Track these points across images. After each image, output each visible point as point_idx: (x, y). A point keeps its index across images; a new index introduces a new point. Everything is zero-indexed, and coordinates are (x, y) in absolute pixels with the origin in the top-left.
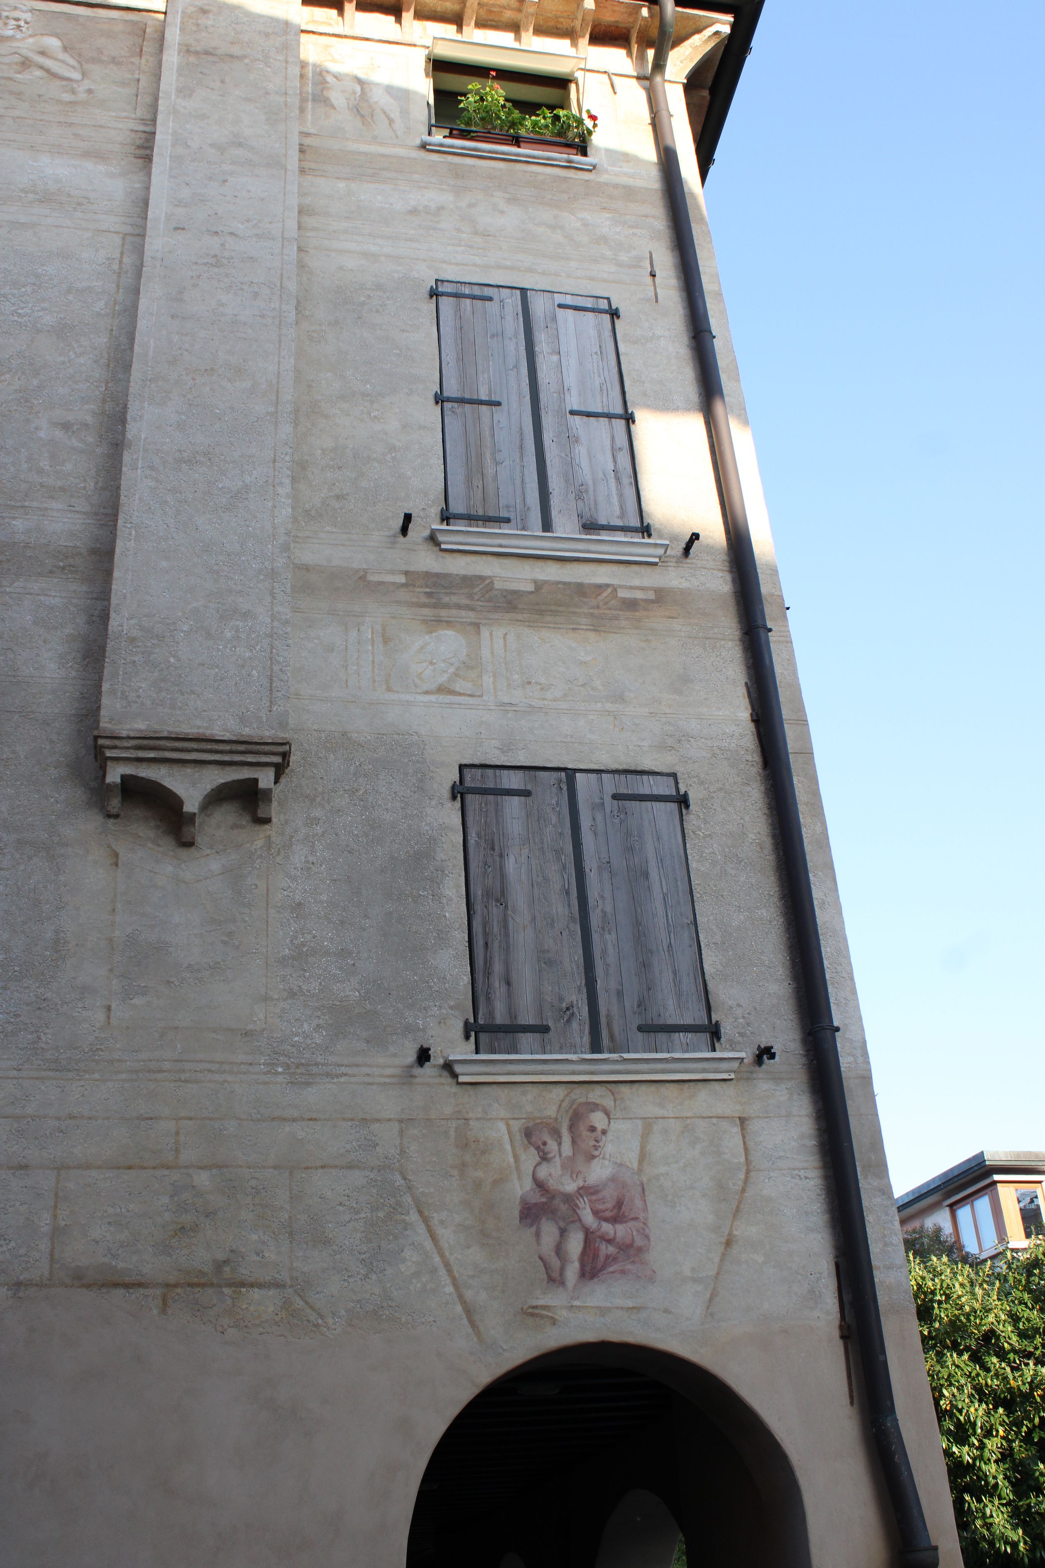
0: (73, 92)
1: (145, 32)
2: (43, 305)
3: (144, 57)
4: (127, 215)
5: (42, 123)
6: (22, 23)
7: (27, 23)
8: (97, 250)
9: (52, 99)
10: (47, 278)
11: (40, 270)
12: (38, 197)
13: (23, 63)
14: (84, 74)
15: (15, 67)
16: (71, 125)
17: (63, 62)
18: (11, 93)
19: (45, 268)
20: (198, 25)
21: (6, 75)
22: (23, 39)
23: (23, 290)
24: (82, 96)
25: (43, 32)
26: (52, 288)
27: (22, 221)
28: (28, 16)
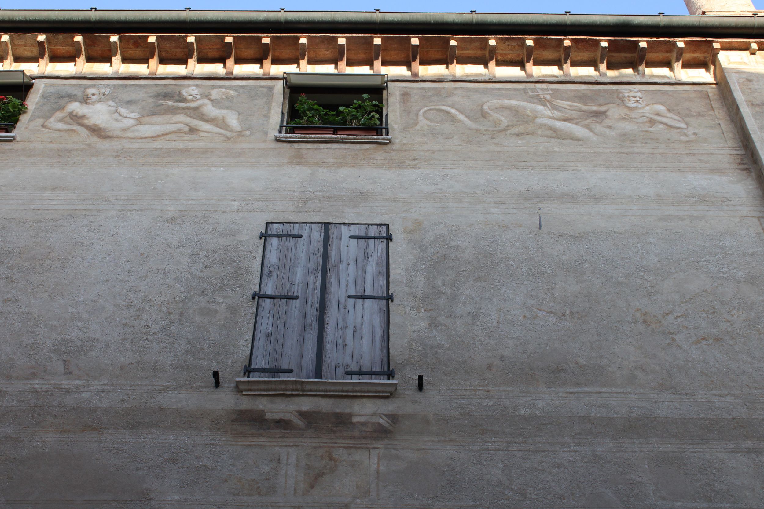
0: (686, 135)
1: (709, 96)
2: (733, 265)
3: (715, 110)
4: (754, 205)
5: (677, 155)
6: (638, 99)
7: (641, 98)
8: (748, 229)
9: (676, 140)
10: (727, 248)
11: (721, 244)
12: (696, 199)
13: (650, 122)
14: (687, 124)
15: (647, 124)
16: (694, 155)
17: (671, 118)
18: (652, 139)
19: (723, 242)
20: (750, 89)
21: (644, 130)
22: (643, 108)
23: (717, 257)
24: (692, 137)
25: (652, 102)
26: (733, 254)
27: (695, 215)
28: (639, 94)
